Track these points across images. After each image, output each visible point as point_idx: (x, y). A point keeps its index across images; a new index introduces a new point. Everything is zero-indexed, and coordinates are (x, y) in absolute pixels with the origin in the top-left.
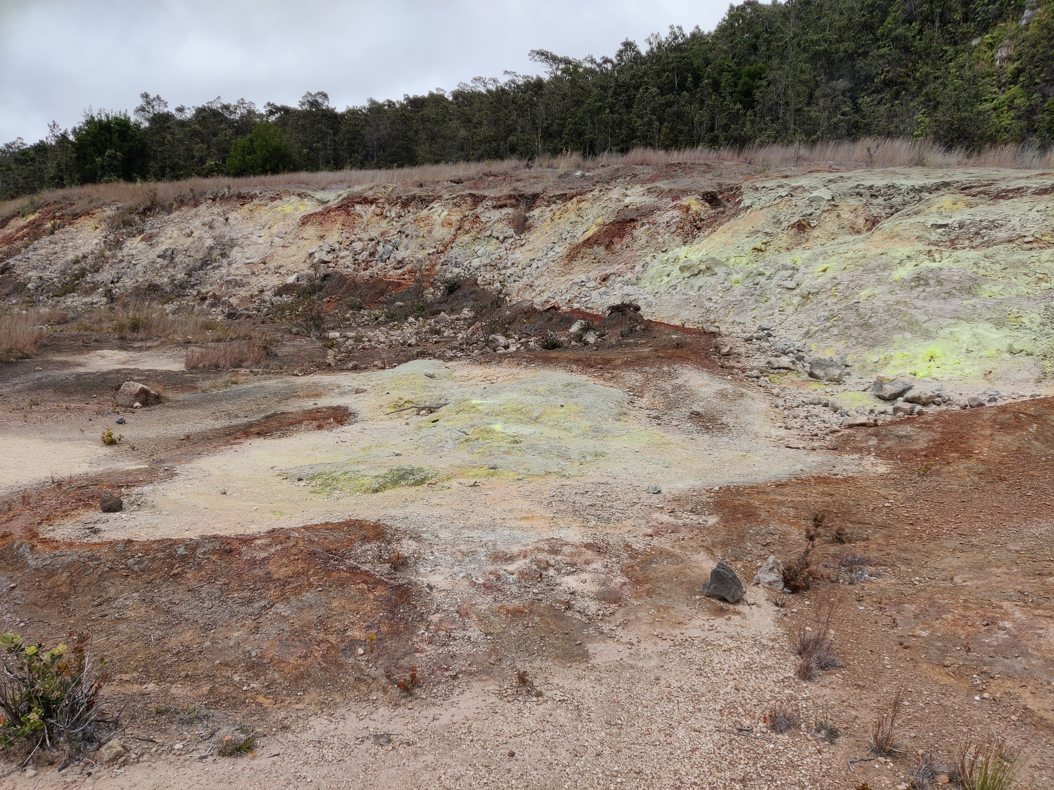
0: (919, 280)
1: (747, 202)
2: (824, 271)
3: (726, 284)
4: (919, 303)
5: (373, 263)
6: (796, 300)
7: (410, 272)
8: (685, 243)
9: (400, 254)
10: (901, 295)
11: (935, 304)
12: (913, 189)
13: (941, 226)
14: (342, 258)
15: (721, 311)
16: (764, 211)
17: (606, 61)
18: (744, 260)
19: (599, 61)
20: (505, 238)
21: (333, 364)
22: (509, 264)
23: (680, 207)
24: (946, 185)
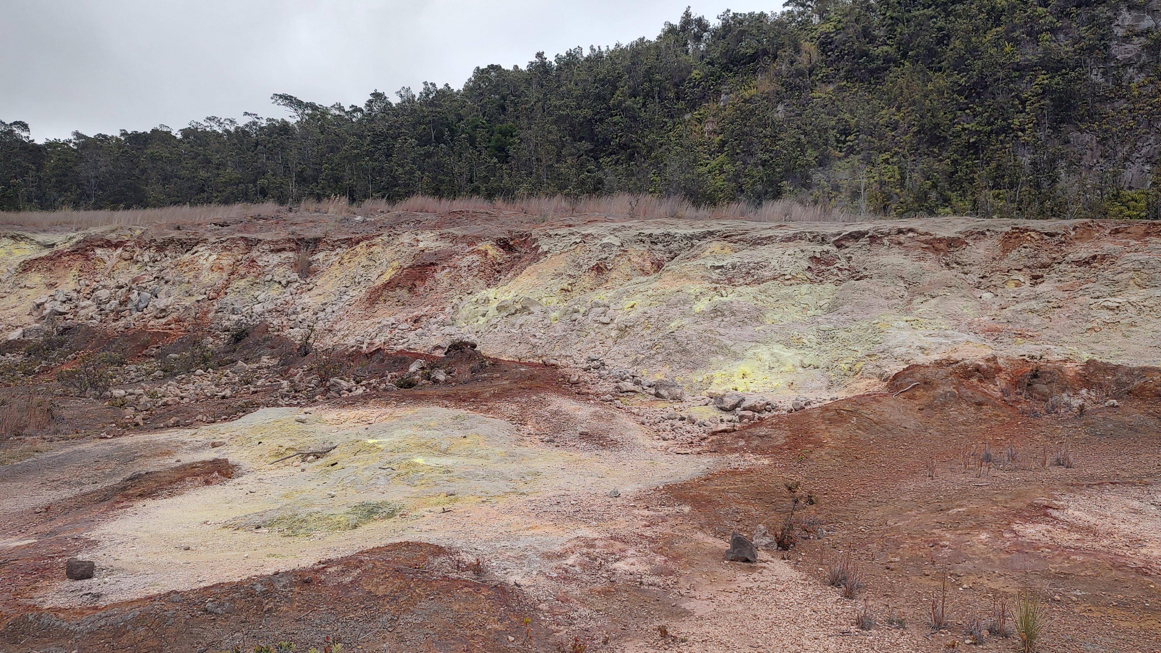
0: (717, 312)
1: (545, 248)
2: (632, 307)
3: (546, 321)
4: (722, 331)
5: (127, 313)
6: (613, 334)
7: (178, 321)
8: (488, 286)
9: (162, 302)
10: (706, 325)
11: (733, 331)
12: (686, 237)
13: (718, 267)
14: (83, 308)
15: (547, 346)
16: (563, 255)
17: (356, 109)
18: (555, 300)
19: (347, 109)
20: (288, 282)
21: (141, 424)
22: (299, 309)
23: (479, 252)
24: (711, 233)
